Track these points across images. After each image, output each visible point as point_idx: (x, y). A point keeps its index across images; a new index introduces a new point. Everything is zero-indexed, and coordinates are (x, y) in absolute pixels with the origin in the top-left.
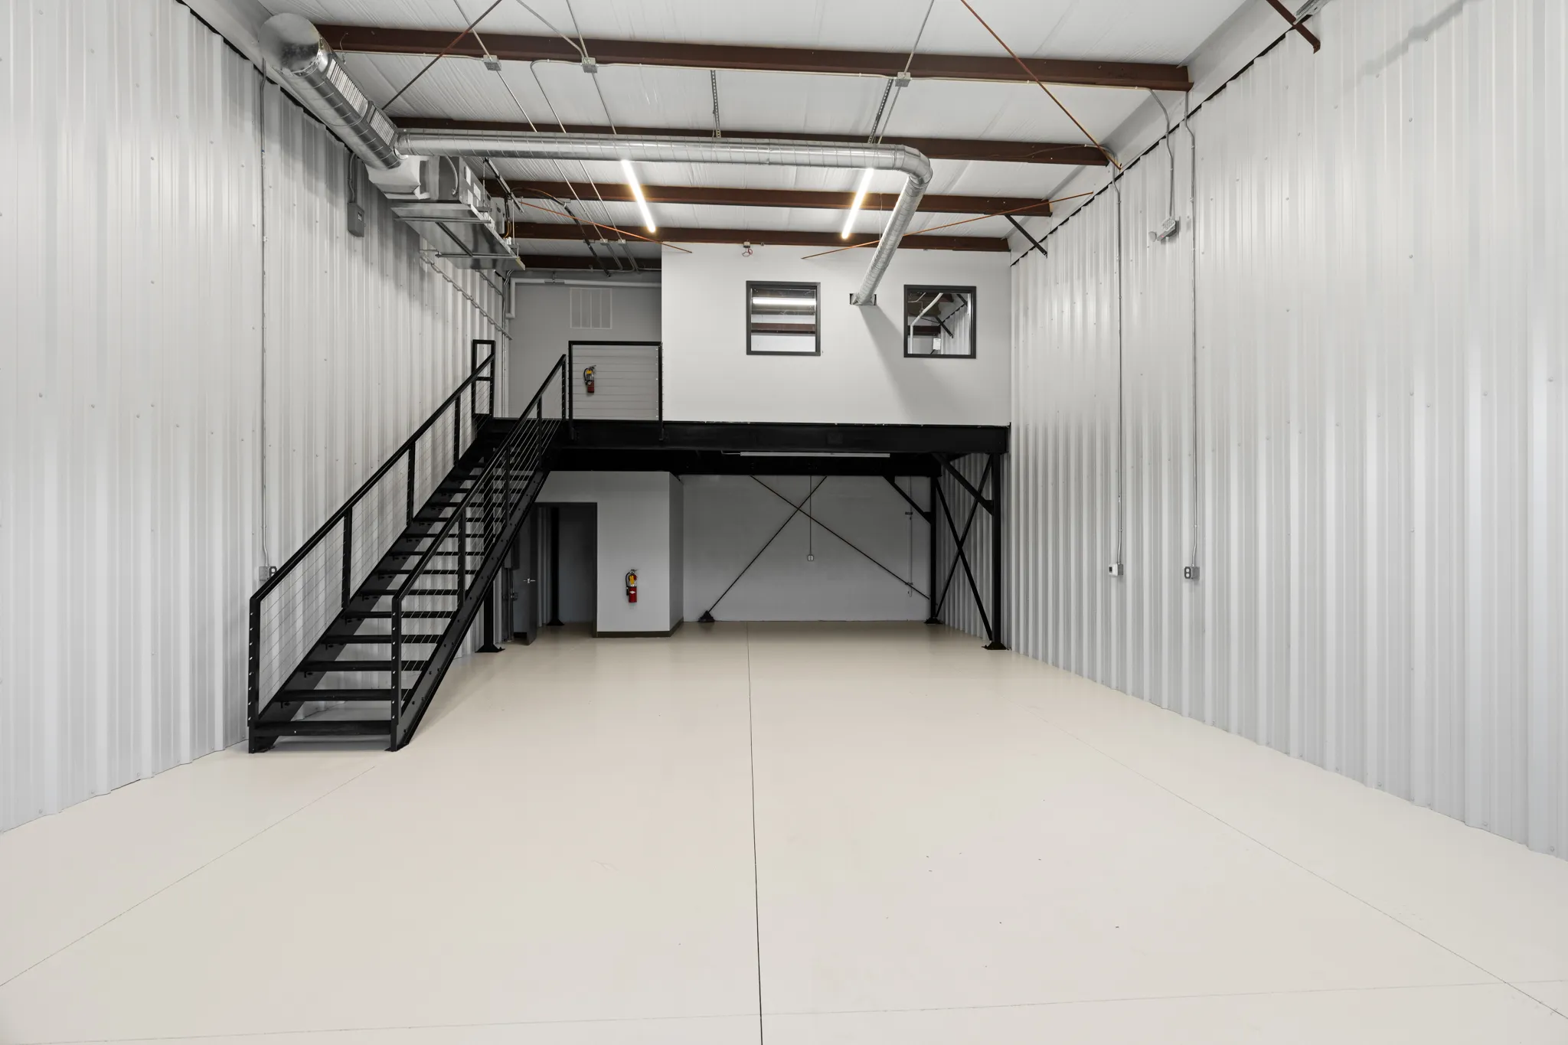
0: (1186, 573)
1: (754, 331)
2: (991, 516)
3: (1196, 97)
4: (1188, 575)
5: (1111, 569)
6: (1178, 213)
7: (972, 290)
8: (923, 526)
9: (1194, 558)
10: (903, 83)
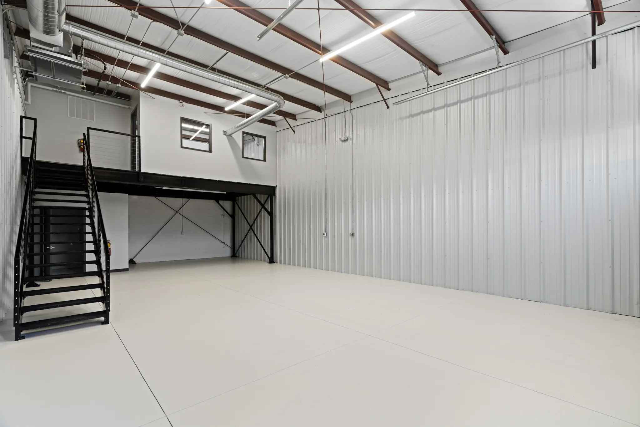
0: (351, 234)
1: (183, 138)
2: (270, 217)
3: (353, 105)
4: (352, 235)
5: (324, 234)
6: (348, 135)
7: (264, 137)
8: (228, 220)
9: (353, 229)
10: (287, 78)
